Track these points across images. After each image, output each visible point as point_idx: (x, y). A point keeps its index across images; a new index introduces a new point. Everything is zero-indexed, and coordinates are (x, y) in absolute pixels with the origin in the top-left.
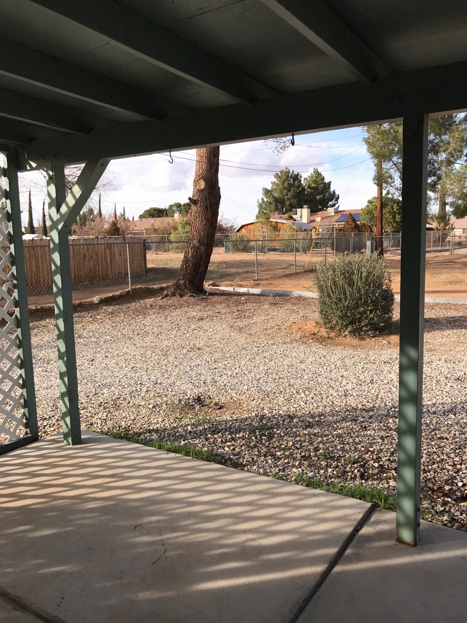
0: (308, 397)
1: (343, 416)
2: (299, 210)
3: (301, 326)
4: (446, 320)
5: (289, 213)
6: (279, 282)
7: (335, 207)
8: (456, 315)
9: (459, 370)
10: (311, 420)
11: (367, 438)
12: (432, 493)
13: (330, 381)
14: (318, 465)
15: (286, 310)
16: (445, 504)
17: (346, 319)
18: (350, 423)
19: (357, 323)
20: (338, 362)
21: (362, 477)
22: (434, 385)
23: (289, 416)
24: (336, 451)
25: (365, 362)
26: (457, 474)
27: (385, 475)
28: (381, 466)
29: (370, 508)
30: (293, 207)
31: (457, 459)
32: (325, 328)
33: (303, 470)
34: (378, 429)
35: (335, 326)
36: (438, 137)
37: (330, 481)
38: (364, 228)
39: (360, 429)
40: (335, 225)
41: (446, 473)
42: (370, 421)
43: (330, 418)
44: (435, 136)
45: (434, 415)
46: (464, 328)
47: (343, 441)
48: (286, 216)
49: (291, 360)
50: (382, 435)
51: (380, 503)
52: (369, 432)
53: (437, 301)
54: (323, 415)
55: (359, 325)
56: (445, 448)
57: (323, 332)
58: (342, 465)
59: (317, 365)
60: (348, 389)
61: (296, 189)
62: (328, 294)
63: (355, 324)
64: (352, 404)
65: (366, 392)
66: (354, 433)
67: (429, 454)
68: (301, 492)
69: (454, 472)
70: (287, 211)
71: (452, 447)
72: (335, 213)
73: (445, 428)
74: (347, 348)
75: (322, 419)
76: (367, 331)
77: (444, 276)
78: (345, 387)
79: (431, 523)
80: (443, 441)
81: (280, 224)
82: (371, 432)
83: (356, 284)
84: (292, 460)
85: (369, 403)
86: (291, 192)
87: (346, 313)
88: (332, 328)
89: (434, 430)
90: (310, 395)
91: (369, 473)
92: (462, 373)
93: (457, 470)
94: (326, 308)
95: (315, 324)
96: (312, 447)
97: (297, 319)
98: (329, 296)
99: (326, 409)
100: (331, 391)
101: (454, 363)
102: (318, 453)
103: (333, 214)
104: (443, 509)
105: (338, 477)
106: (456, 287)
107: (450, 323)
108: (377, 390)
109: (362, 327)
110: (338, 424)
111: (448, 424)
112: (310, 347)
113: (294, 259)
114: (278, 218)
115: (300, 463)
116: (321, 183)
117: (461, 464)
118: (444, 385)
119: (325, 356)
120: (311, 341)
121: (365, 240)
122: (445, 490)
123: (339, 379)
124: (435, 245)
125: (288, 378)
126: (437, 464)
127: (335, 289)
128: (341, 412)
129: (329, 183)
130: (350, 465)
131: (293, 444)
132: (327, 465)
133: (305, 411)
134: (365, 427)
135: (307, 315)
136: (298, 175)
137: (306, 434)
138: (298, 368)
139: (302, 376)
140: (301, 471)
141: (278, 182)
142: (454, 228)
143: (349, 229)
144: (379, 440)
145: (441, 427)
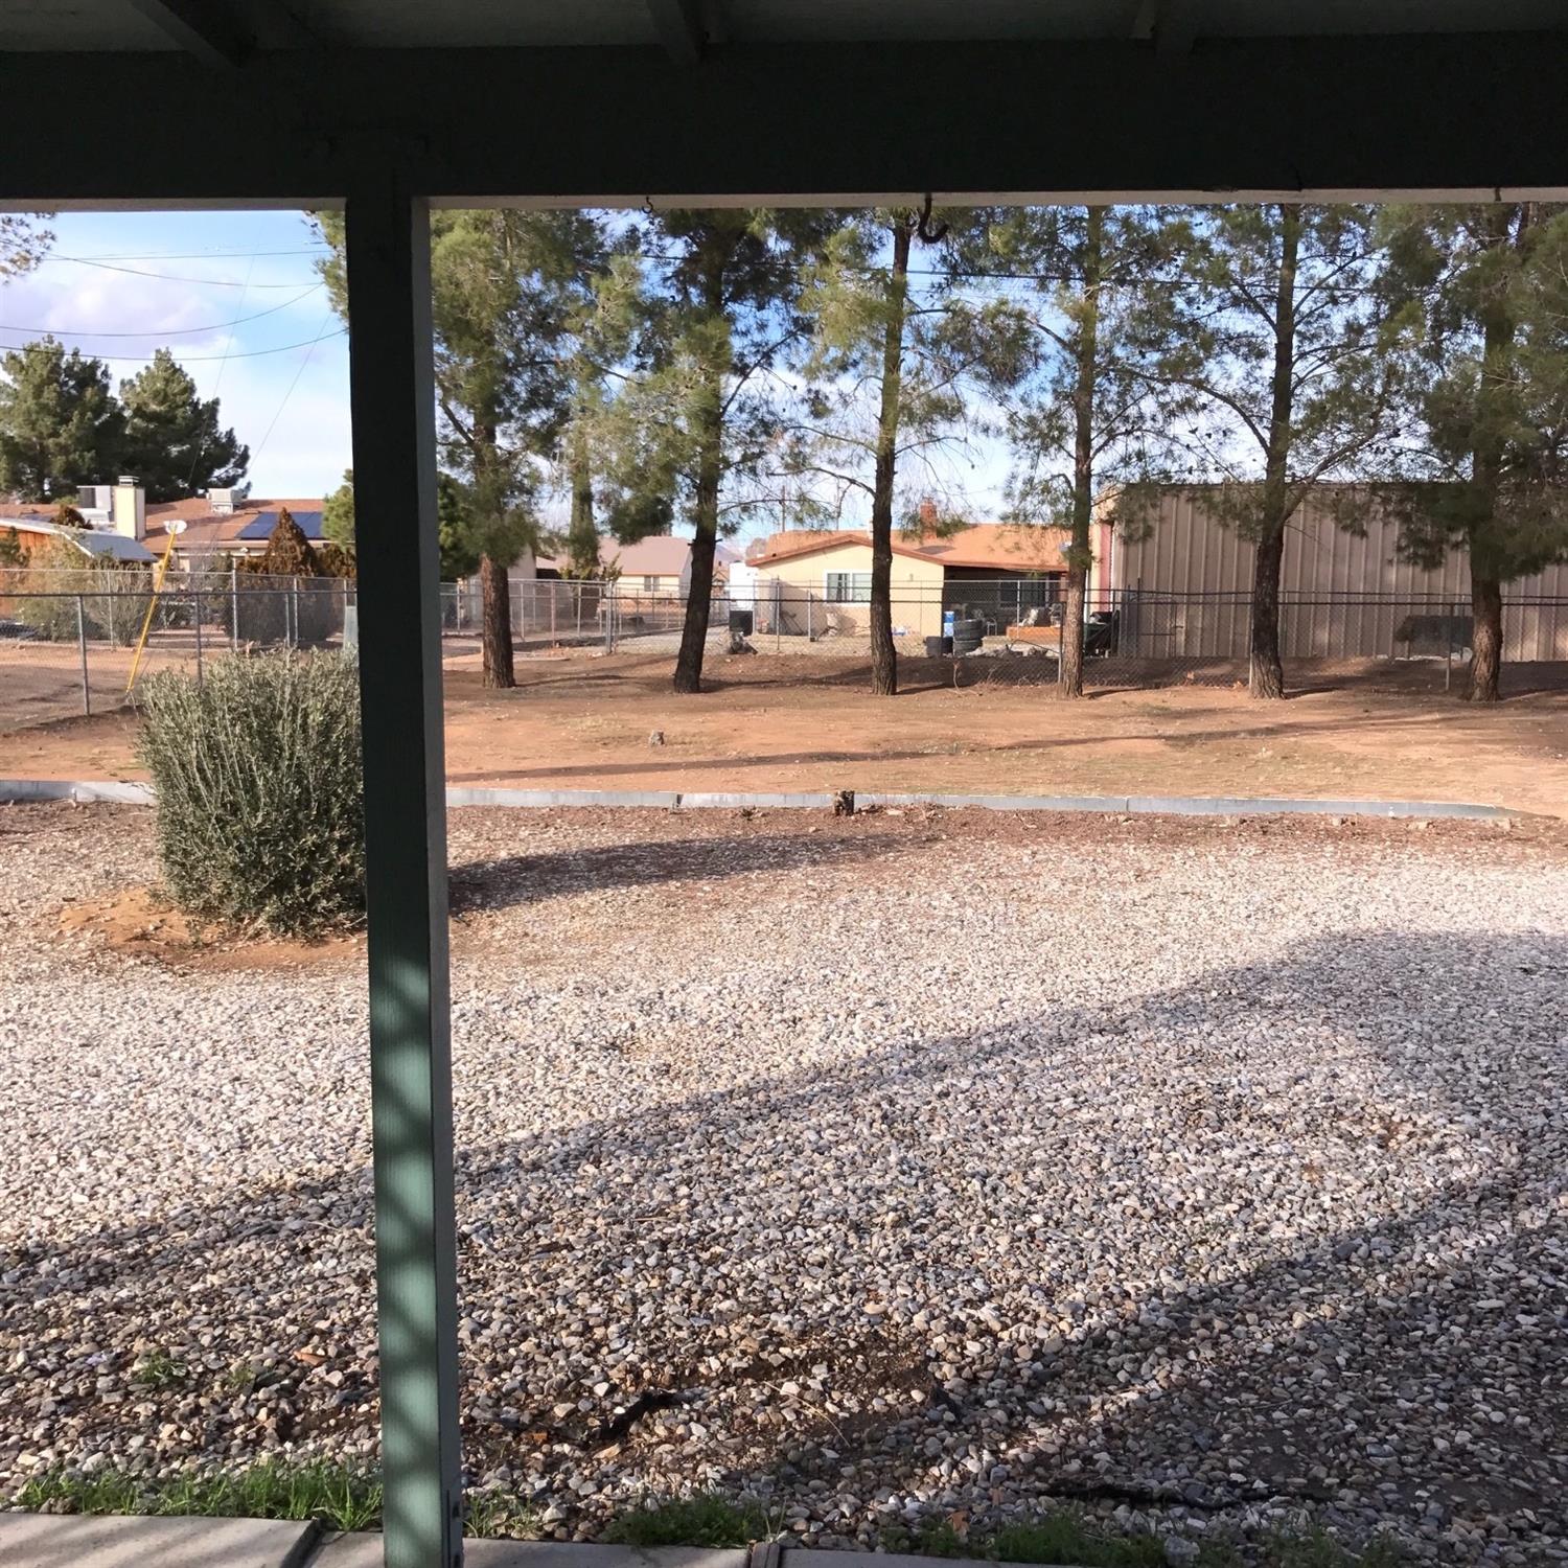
0: (102, 1173)
1: (228, 1222)
2: (102, 491)
3: (94, 910)
4: (587, 860)
5: (66, 499)
6: (23, 749)
7: (235, 488)
8: (617, 843)
9: (615, 1016)
10: (107, 1257)
11: (309, 1287)
12: (514, 1438)
13: (190, 1100)
14: (124, 1419)
15: (43, 852)
16: (552, 1464)
17: (257, 877)
18: (252, 1245)
19: (297, 888)
20: (224, 1029)
21: (285, 1431)
22: (539, 1072)
23: (23, 1254)
24: (197, 1355)
25: (319, 1018)
26: (591, 1360)
27: (364, 1408)
28: (354, 1379)
29: (302, 1540)
30: (77, 480)
31: (596, 1308)
32: (184, 913)
33: (61, 1454)
34: (350, 1250)
35: (221, 902)
36: (554, 285)
37: (163, 1473)
38: (338, 563)
39: (285, 1259)
40: (238, 549)
41: (562, 1363)
42: (324, 1224)
43: (183, 1238)
44: (546, 280)
45: (534, 1175)
46: (637, 883)
47: (223, 1311)
48: (54, 508)
49: (47, 1040)
50: (362, 1270)
51: (339, 1514)
52: (318, 1265)
53: (565, 799)
54: (155, 1228)
55: (304, 895)
56: (560, 1280)
57: (178, 926)
58: (214, 1402)
59: (146, 1050)
60: (252, 1121)
61: (89, 414)
62: (190, 789)
63: (291, 890)
64: (264, 1174)
65: (317, 1124)
66: (266, 1278)
67: (510, 1307)
68: (47, 1541)
69: (586, 1355)
70: (58, 492)
71: (582, 1270)
72: (236, 507)
73: (564, 1213)
74: (261, 978)
75: (149, 1246)
76: (331, 911)
77: (589, 722)
78: (244, 1117)
79: (507, 1542)
80: (558, 1256)
81: (30, 536)
82: (325, 1264)
83: (286, 754)
84: (19, 1421)
85: (324, 1163)
86: (72, 426)
87: (259, 855)
88: (208, 910)
89: (532, 1223)
90: (109, 1161)
91: (311, 1413)
92: (626, 1025)
93: (592, 1346)
94: (186, 839)
95: (147, 900)
96: (104, 1357)
97: (80, 886)
98: (197, 799)
99: (167, 1206)
100: (192, 1137)
101: (603, 995)
102: (126, 1376)
103: (228, 510)
104: (544, 1483)
105: (197, 1449)
106: (621, 756)
107: (598, 869)
108: (354, 1113)
109: (315, 898)
110: (208, 1255)
111: (575, 1195)
112: (125, 984)
113: (80, 666)
114: (23, 516)
115: (51, 1427)
116: (184, 404)
117: (606, 1324)
118: (568, 1068)
119: (179, 1012)
120: (132, 963)
121: (342, 603)
122: (553, 1418)
123: (224, 1090)
124: (563, 621)
125: (31, 1108)
126: (536, 1335)
127: (215, 771)
128: (224, 1208)
129: (213, 407)
130: (243, 1398)
131: (31, 1357)
132: (156, 1414)
133: (87, 1226)
134: (307, 1250)
135: (123, 869)
136: (94, 366)
137: (84, 1313)
138: (75, 1068)
139: (87, 1096)
140: (52, 1459)
141: (16, 386)
142: (620, 574)
143: (284, 563)
144: (353, 1289)
145: (552, 1211)
